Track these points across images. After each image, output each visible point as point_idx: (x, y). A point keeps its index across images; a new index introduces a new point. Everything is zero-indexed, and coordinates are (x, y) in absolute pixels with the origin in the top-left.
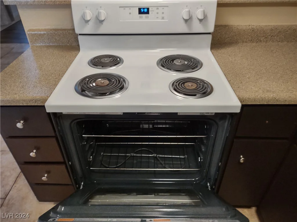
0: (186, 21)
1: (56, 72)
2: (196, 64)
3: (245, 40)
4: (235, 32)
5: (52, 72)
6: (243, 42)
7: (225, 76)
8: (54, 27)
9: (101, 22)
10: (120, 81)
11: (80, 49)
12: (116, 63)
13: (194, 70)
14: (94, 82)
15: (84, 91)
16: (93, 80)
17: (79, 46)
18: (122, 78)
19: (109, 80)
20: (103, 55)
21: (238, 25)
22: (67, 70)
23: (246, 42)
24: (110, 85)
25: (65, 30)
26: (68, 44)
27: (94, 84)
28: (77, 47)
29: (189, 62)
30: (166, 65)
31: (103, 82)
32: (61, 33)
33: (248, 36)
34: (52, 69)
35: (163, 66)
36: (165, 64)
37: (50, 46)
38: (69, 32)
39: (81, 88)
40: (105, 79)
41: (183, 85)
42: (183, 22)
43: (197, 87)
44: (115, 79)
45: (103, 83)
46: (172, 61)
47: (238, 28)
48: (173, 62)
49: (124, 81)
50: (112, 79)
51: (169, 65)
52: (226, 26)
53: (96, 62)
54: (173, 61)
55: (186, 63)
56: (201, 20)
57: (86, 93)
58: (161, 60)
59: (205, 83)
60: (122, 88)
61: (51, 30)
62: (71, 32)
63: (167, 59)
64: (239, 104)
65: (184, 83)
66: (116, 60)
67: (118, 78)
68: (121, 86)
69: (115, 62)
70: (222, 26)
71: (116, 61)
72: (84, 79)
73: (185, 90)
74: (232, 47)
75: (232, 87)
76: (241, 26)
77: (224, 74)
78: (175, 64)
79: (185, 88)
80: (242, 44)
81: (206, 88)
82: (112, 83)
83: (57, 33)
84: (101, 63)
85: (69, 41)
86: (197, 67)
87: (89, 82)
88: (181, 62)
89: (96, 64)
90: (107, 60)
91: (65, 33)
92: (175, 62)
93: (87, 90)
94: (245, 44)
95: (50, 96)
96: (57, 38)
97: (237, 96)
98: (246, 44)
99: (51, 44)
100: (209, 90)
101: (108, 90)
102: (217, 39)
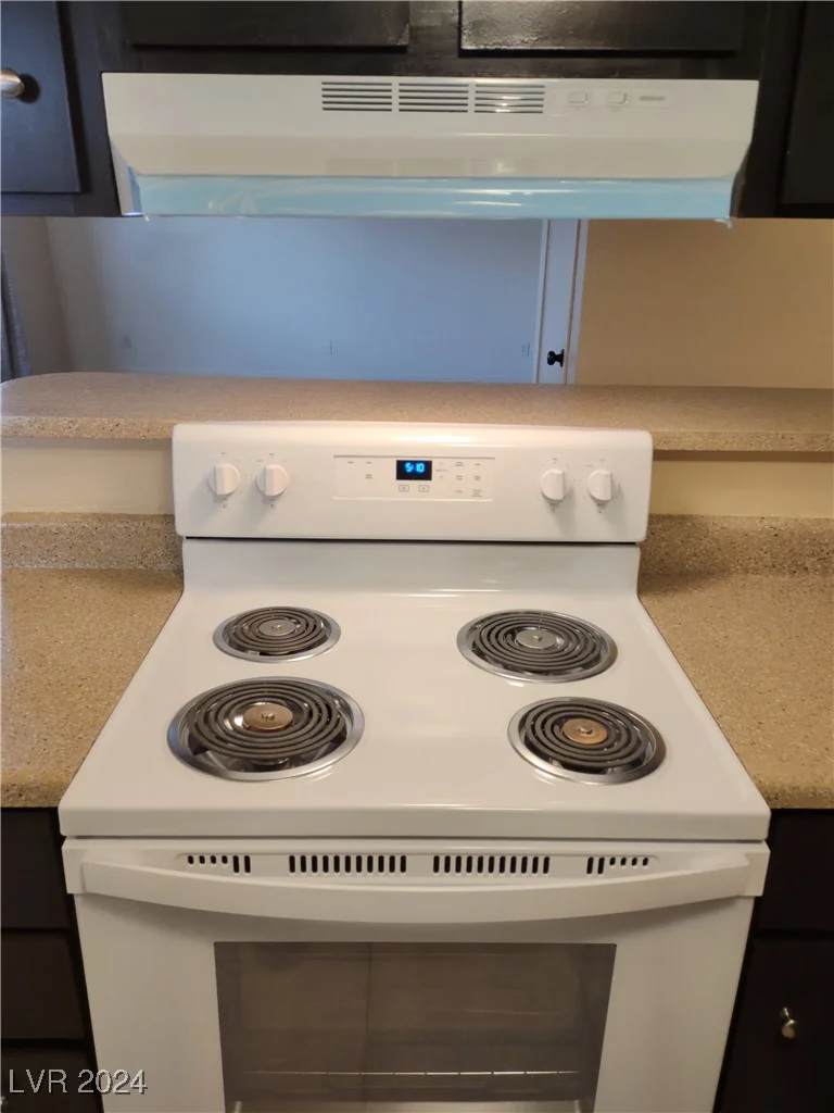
0: (553, 504)
1: (96, 676)
2: (594, 649)
3: (750, 566)
4: (716, 540)
5: (82, 674)
6: (746, 571)
7: (701, 696)
8: (97, 509)
9: (270, 500)
10: (332, 707)
11: (183, 583)
12: (314, 641)
13: (590, 670)
14: (240, 712)
15: (203, 750)
16: (236, 704)
17: (180, 572)
18: (339, 698)
19: (296, 709)
20: (267, 610)
21: (724, 518)
22: (138, 666)
23: (756, 571)
24: (300, 724)
25: (134, 518)
26: (141, 567)
27: (239, 721)
28: (173, 575)
29: (570, 638)
30: (491, 648)
31: (271, 715)
32: (120, 529)
33: (762, 553)
34: (81, 662)
35: (481, 654)
36: (488, 645)
37: (73, 572)
38: (148, 524)
39: (191, 737)
40: (280, 701)
41: (556, 728)
42: (543, 506)
43: (607, 739)
44: (313, 700)
45: (273, 718)
46: (509, 636)
47: (725, 525)
48: (513, 639)
49: (347, 709)
50: (301, 700)
51: (502, 649)
52: (683, 518)
53: (244, 635)
54: (513, 633)
55: (559, 641)
56: (601, 504)
57: (207, 756)
58: (473, 628)
59: (633, 722)
60: (339, 740)
61: (85, 517)
62: (156, 526)
63: (492, 626)
64: (764, 811)
65: (560, 722)
66: (315, 627)
67: (326, 697)
68: (339, 729)
69: (309, 637)
70: (670, 517)
71: (312, 631)
72: (204, 701)
73: (567, 747)
74: (711, 589)
75: (728, 740)
76: (736, 518)
77: (697, 691)
78: (520, 645)
79: (567, 741)
80: (743, 577)
81: (639, 742)
82: (306, 716)
83: (106, 527)
84: (261, 637)
85: (144, 556)
86: (597, 659)
87: (220, 716)
88: (540, 639)
89: (242, 643)
90: (281, 629)
91: (133, 529)
92: (520, 637)
93: (216, 748)
94: (753, 578)
95: (76, 773)
96: (102, 544)
97: (754, 778)
98: (758, 577)
99: (77, 566)
100: (651, 752)
101: (292, 748)
102: (658, 558)
